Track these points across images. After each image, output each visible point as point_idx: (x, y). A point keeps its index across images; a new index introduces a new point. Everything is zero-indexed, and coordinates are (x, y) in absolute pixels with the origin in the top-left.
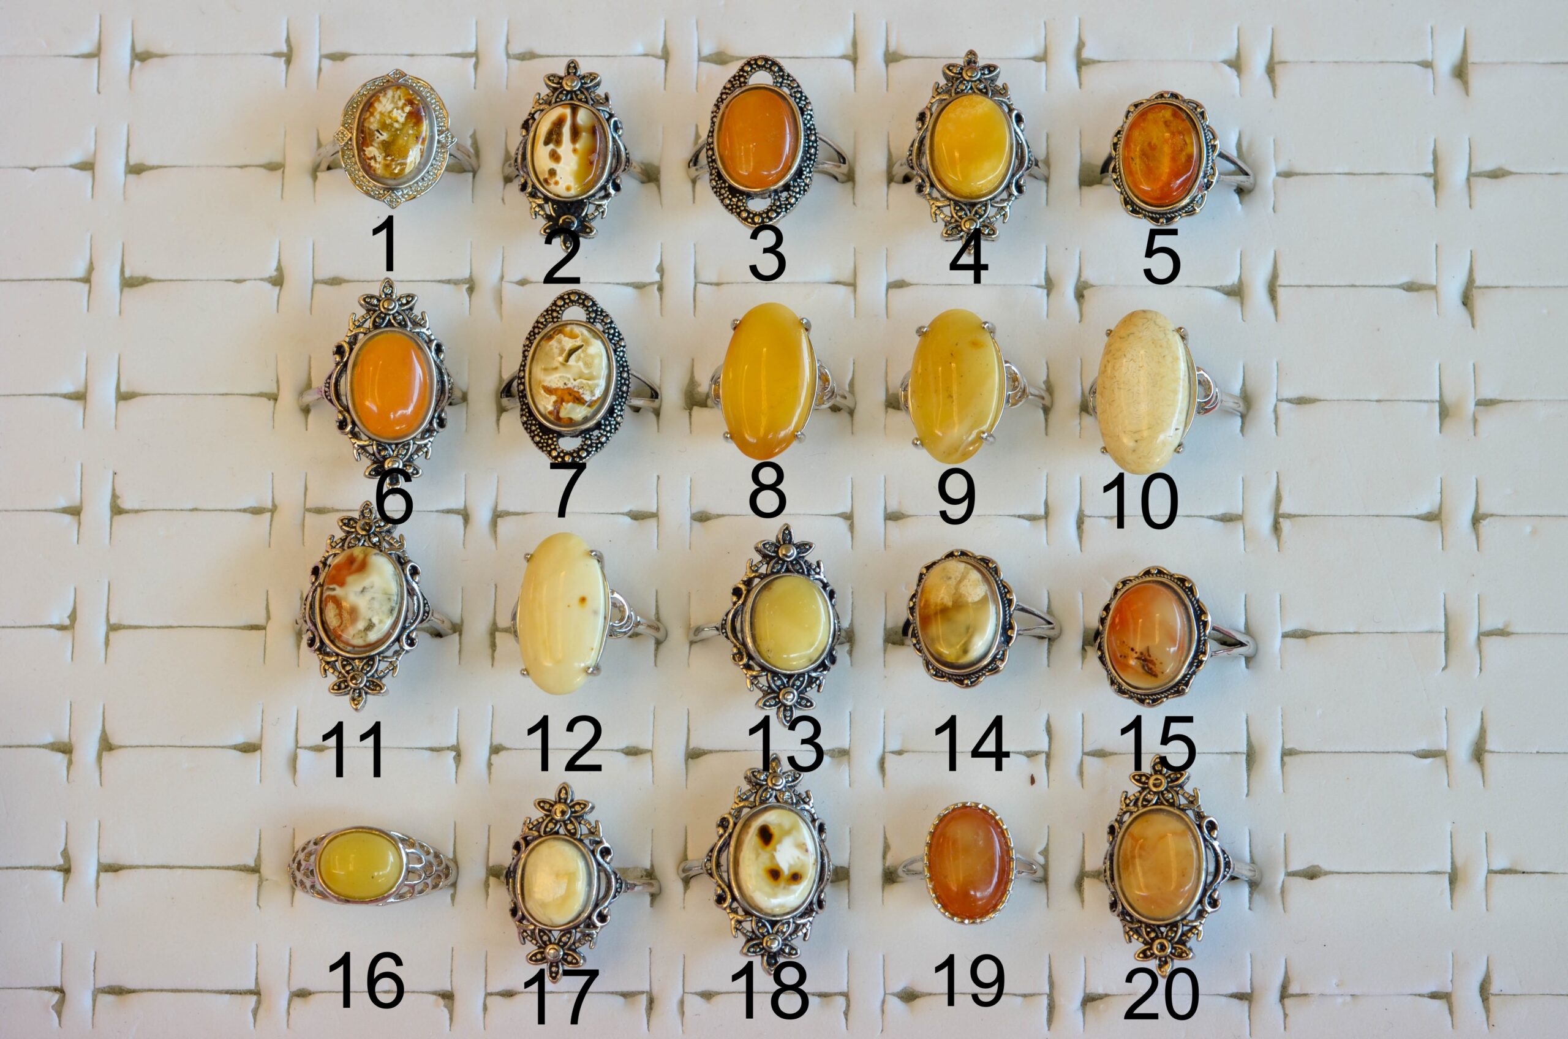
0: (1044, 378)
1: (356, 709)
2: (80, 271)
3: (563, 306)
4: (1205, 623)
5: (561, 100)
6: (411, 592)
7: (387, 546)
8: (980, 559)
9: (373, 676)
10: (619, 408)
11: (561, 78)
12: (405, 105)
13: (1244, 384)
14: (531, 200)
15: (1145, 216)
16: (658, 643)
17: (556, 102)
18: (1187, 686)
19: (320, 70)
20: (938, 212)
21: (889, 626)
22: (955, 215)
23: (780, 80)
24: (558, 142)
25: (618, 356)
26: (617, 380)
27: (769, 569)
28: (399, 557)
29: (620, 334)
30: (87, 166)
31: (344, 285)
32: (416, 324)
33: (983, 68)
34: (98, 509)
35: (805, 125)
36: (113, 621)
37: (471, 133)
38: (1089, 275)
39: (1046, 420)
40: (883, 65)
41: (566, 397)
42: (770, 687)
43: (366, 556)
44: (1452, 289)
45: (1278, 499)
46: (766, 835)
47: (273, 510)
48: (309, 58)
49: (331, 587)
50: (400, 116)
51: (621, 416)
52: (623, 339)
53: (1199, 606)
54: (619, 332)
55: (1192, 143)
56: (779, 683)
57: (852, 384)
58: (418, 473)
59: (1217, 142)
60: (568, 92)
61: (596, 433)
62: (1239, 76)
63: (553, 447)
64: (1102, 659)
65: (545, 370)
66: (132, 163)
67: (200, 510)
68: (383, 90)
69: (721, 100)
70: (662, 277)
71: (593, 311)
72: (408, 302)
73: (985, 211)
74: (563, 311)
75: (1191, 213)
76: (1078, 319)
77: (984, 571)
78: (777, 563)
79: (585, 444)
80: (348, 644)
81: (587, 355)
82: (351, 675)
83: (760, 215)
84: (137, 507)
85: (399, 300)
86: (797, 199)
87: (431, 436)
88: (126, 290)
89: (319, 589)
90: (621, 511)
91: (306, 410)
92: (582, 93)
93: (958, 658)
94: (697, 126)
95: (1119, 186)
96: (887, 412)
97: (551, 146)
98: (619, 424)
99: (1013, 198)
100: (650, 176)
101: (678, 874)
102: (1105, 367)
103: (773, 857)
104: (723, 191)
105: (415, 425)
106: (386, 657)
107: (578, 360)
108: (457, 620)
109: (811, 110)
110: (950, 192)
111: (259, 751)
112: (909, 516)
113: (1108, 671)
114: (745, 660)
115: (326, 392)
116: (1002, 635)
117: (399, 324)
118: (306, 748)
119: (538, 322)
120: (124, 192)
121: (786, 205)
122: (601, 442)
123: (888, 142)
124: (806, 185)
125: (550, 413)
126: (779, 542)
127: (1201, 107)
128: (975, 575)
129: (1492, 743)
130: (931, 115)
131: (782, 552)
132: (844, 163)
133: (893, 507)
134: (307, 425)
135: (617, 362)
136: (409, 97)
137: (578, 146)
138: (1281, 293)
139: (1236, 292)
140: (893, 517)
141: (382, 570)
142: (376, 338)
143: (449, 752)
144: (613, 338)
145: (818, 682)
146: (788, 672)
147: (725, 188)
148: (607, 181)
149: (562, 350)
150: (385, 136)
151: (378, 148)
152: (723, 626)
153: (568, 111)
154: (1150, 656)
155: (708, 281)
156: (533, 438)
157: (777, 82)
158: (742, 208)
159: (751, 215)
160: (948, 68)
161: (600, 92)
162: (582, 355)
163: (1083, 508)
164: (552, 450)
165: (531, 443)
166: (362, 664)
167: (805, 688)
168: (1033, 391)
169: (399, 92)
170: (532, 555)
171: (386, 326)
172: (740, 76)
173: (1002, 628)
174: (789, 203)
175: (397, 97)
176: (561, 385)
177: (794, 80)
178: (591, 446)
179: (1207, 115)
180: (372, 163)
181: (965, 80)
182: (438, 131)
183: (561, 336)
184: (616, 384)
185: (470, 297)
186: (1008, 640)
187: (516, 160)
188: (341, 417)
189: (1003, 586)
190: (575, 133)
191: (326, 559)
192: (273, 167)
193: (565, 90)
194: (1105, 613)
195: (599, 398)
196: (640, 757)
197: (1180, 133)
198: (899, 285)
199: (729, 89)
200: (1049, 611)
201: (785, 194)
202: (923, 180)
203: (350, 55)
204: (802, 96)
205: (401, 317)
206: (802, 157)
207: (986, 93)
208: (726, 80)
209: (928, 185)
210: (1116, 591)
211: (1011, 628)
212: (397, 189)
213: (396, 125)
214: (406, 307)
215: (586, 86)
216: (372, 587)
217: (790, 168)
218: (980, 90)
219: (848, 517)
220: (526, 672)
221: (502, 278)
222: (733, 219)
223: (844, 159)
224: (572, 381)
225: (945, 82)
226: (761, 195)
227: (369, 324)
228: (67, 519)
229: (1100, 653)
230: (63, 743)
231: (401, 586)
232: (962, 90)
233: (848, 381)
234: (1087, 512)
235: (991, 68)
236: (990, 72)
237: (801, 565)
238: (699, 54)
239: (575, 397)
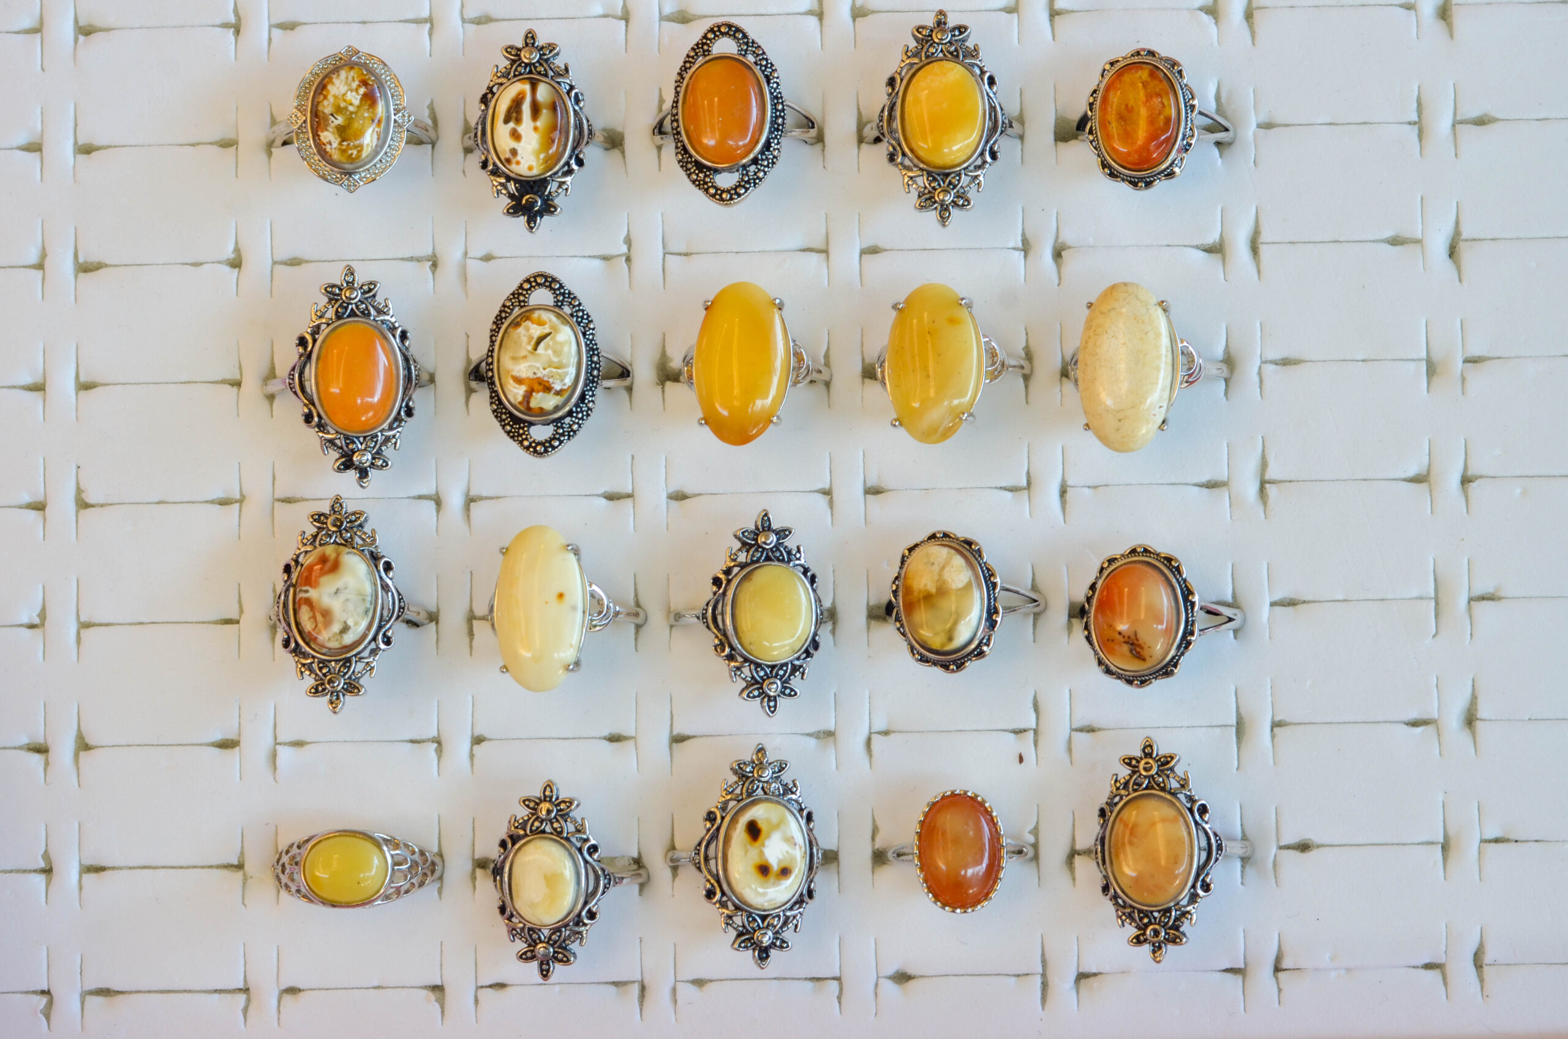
0: (1023, 344)
1: (335, 712)
2: (33, 258)
3: (530, 289)
4: (1193, 604)
5: (521, 74)
6: (385, 588)
7: (360, 542)
8: (963, 541)
9: (350, 678)
10: (590, 393)
11: (519, 50)
12: (359, 86)
13: (1227, 346)
14: (492, 178)
15: (1123, 180)
16: (638, 627)
17: (515, 76)
18: (1176, 667)
19: (270, 39)
20: (910, 183)
21: (872, 603)
22: (927, 185)
23: (745, 47)
24: (518, 121)
25: (588, 339)
26: (588, 365)
27: (749, 557)
28: (372, 553)
29: (588, 316)
30: (34, 147)
31: (304, 266)
32: (380, 312)
33: (953, 29)
34: (63, 504)
35: (771, 93)
36: (83, 619)
37: (428, 102)
38: (1067, 237)
39: (1026, 387)
40: (849, 20)
41: (536, 387)
42: (753, 677)
43: (338, 555)
44: (1438, 244)
45: (1264, 465)
46: (754, 831)
47: (241, 501)
48: (258, 31)
49: (304, 588)
50: (355, 98)
51: (593, 401)
52: (592, 321)
53: (1186, 586)
54: (587, 314)
55: (1170, 105)
56: (762, 673)
57: (827, 356)
58: (387, 465)
59: (1196, 102)
60: (527, 65)
61: (568, 420)
62: (1216, 23)
63: (524, 437)
64: (1088, 638)
65: (514, 358)
66: (80, 143)
67: (167, 503)
68: (336, 70)
69: (684, 69)
70: (629, 249)
71: (560, 293)
72: (370, 290)
73: (959, 181)
74: (530, 295)
75: (1171, 175)
76: (1056, 282)
77: (968, 554)
78: (757, 550)
79: (557, 433)
80: (324, 647)
81: (556, 343)
82: (328, 678)
83: (728, 191)
84: (102, 501)
85: (361, 288)
86: (765, 173)
87: (399, 426)
88: (81, 275)
89: (292, 590)
90: (596, 493)
91: (271, 398)
92: (541, 65)
93: (943, 645)
94: (660, 89)
95: (1095, 148)
96: (863, 383)
97: (511, 125)
98: (591, 410)
99: (987, 166)
100: (614, 141)
101: (666, 863)
102: (1087, 342)
103: (762, 853)
104: (689, 166)
105: (383, 417)
106: (363, 658)
107: (546, 349)
108: (433, 608)
109: (777, 78)
110: (923, 162)
111: (238, 748)
112: (888, 491)
113: (1095, 651)
114: (727, 650)
115: (290, 384)
116: (987, 620)
117: (363, 313)
118: (285, 744)
119: (504, 306)
120: (74, 174)
121: (754, 180)
122: (572, 430)
123: (858, 105)
124: (775, 157)
125: (520, 403)
126: (758, 529)
127: (1179, 65)
128: (958, 561)
129: (1483, 712)
130: (902, 80)
131: (761, 539)
132: (813, 127)
133: (872, 482)
134: (272, 412)
135: (587, 345)
136: (363, 77)
137: (539, 124)
138: (1263, 250)
139: (1216, 249)
140: (873, 491)
141: (355, 567)
142: (340, 330)
143: (430, 743)
144: (582, 321)
145: (801, 670)
146: (769, 663)
147: (691, 162)
148: (570, 157)
149: (530, 338)
150: (340, 120)
151: (333, 133)
152: (704, 616)
153: (527, 87)
154: (1137, 640)
155: (676, 251)
156: (503, 427)
157: (742, 50)
158: (710, 184)
159: (719, 192)
160: (918, 31)
161: (559, 62)
162: (551, 343)
163: (1066, 478)
164: (523, 440)
165: (502, 431)
166: (338, 667)
167: (789, 676)
168: (1013, 362)
169: (352, 73)
170: (507, 549)
171: (349, 316)
172: (703, 44)
173: (987, 612)
174: (758, 178)
175: (350, 78)
176: (531, 376)
177: (759, 47)
178: (563, 435)
179: (1184, 73)
180: (328, 148)
181: (934, 42)
182: (395, 110)
183: (528, 323)
184: (587, 369)
185: (433, 273)
186: (992, 624)
187: (476, 135)
188: (306, 410)
189: (987, 568)
190: (536, 110)
191: (298, 556)
192: (227, 144)
193: (523, 62)
194: (1091, 592)
195: (569, 387)
196: (624, 743)
197: (1159, 95)
198: (873, 251)
199: (693, 57)
200: (1034, 588)
201: (753, 168)
202: (894, 148)
203: (300, 24)
204: (767, 63)
205: (364, 306)
206: (770, 128)
207: (957, 56)
208: (689, 48)
209: (900, 154)
210: (1102, 569)
211: (996, 612)
212: (354, 173)
213: (351, 108)
214: (368, 295)
215: (545, 57)
216: (346, 588)
217: (757, 142)
218: (951, 53)
219: (827, 492)
220: (505, 669)
221: (466, 253)
222: (700, 194)
223: (813, 123)
224: (541, 370)
225: (916, 44)
226: (729, 170)
227: (331, 313)
228: (33, 514)
229: (1086, 633)
230: (40, 744)
231: (375, 585)
232: (933, 54)
233: (823, 353)
234: (1070, 482)
235: (961, 29)
236: (961, 33)
237: (781, 552)
238: (660, 12)
239: (545, 386)
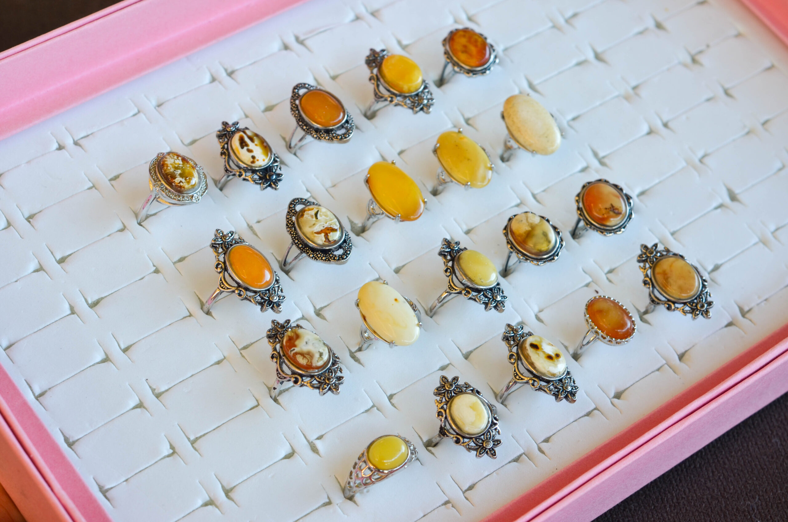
1: (338, 394)
2: (68, 311)
3: (294, 207)
9: (335, 376)
11: (224, 129)
12: (177, 158)
19: (112, 185)
24: (247, 145)
27: (453, 255)
30: (40, 269)
31: (187, 259)
33: (380, 52)
34: (150, 399)
36: (191, 439)
38: (468, 115)
41: (328, 232)
42: (487, 297)
43: (295, 332)
44: (592, 59)
45: (595, 154)
46: (534, 346)
47: (226, 357)
48: (104, 183)
49: (292, 349)
50: (179, 162)
51: (349, 234)
53: (613, 184)
56: (490, 293)
58: (284, 299)
60: (232, 132)
65: (310, 227)
66: (58, 258)
67: (195, 374)
69: (293, 107)
70: (311, 193)
71: (308, 202)
72: (232, 235)
74: (296, 208)
78: (453, 251)
80: (316, 368)
81: (323, 213)
82: (327, 379)
83: (346, 133)
84: (166, 389)
86: (353, 124)
88: (94, 308)
91: (209, 311)
93: (548, 247)
97: (245, 148)
98: (350, 237)
101: (498, 402)
103: (544, 352)
104: (322, 135)
106: (335, 366)
107: (321, 216)
110: (407, 94)
111: (295, 455)
112: (473, 228)
117: (235, 243)
118: (315, 440)
119: (287, 219)
120: (64, 271)
122: (350, 246)
125: (325, 242)
126: (448, 245)
129: (735, 191)
131: (452, 247)
133: (465, 229)
136: (177, 154)
137: (256, 143)
138: (537, 88)
140: (468, 232)
141: (306, 333)
142: (232, 251)
143: (373, 408)
149: (312, 216)
150: (179, 172)
151: (180, 178)
152: (451, 288)
153: (242, 133)
154: (614, 207)
156: (321, 260)
158: (336, 136)
159: (343, 136)
162: (321, 213)
164: (334, 258)
166: (327, 374)
169: (171, 156)
170: (358, 303)
171: (231, 247)
172: (294, 94)
176: (322, 228)
178: (347, 250)
179: (474, 30)
180: (181, 184)
183: (306, 212)
188: (237, 292)
190: (251, 139)
191: (274, 349)
192: (122, 230)
193: (230, 132)
195: (339, 227)
196: (448, 368)
197: (472, 38)
198: (402, 151)
199: (293, 101)
203: (120, 174)
205: (234, 241)
208: (290, 100)
212: (195, 194)
213: (180, 166)
215: (237, 127)
216: (309, 340)
221: (248, 225)
224: (325, 224)
227: (222, 250)
228: (140, 410)
230: (208, 500)
234: (535, 193)
235: (383, 51)
239: (331, 230)
